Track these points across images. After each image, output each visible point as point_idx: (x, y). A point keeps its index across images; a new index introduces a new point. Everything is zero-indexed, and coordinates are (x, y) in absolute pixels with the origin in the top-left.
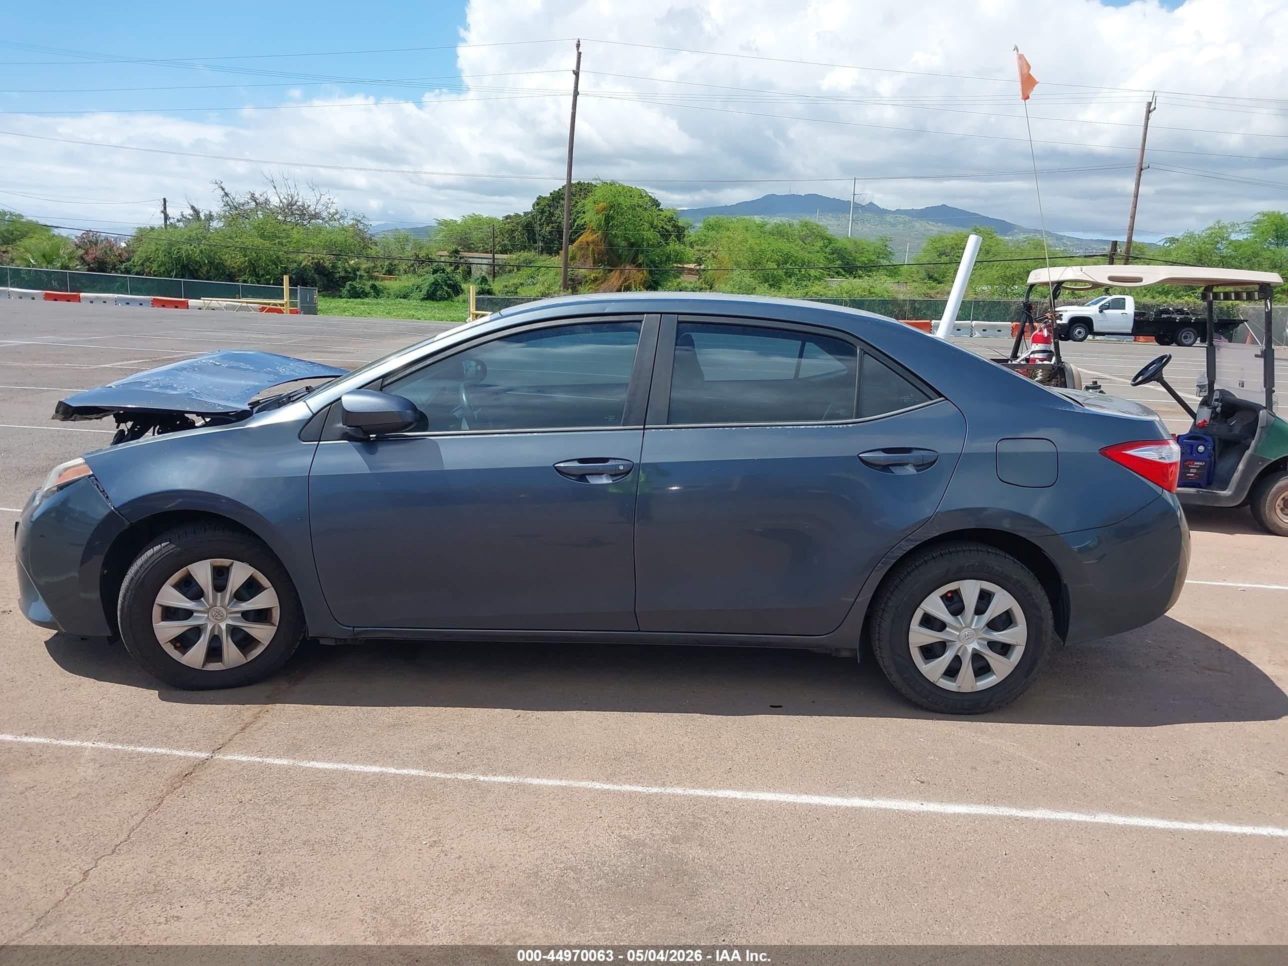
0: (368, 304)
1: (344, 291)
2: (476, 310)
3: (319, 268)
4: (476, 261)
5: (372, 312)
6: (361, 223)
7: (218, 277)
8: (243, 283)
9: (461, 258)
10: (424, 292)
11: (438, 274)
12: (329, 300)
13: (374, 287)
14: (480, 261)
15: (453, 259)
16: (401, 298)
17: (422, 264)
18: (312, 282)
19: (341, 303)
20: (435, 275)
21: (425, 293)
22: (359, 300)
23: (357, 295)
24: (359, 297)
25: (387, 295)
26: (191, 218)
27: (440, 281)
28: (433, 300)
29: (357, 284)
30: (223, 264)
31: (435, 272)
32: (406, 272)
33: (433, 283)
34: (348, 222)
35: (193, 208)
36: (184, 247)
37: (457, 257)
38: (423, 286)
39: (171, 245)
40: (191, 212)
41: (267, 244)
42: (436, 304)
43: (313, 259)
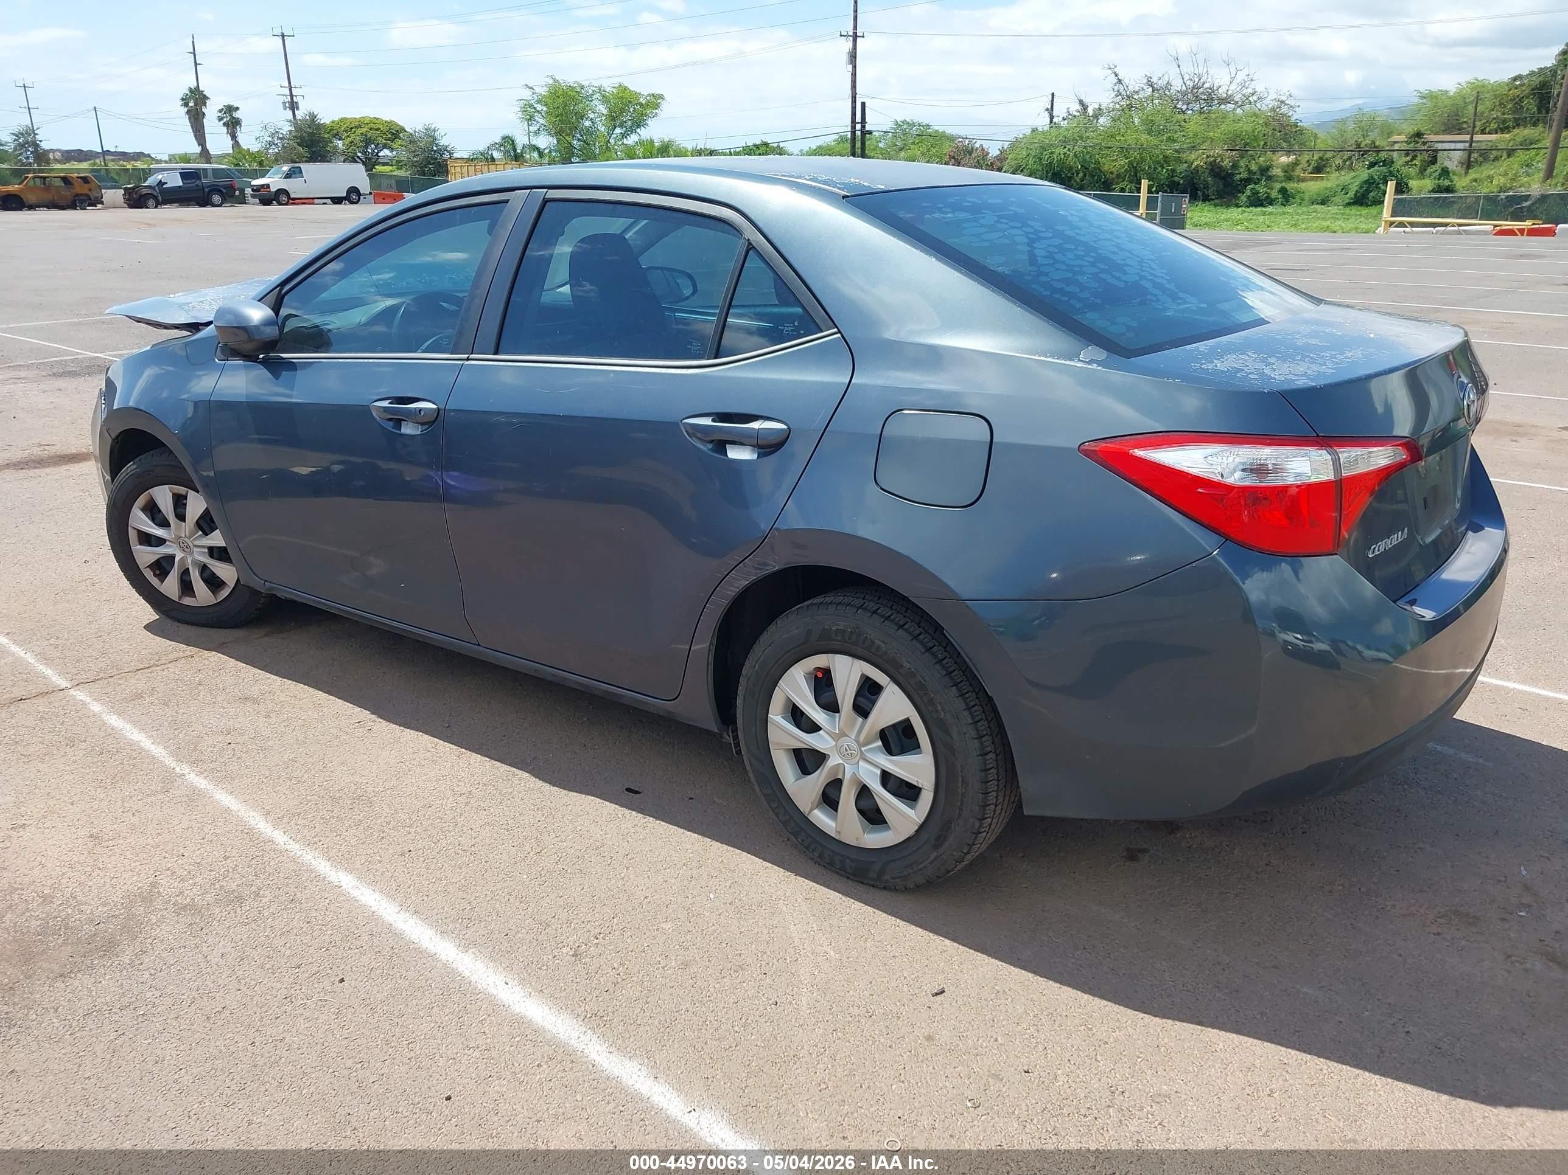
0: (1271, 214)
1: (1243, 198)
2: (1392, 216)
3: (1216, 169)
4: (1447, 146)
5: (1272, 224)
6: (1286, 104)
7: (1092, 185)
8: (1120, 192)
9: (1424, 143)
10: (1351, 194)
11: (1376, 168)
12: (1220, 210)
13: (1283, 191)
14: (1452, 146)
15: (1412, 145)
16: (1317, 204)
17: (1363, 155)
18: (1204, 188)
19: (1234, 213)
20: (1372, 170)
21: (1353, 196)
22: (1259, 209)
23: (1260, 202)
24: (1262, 205)
25: (1299, 201)
26: (1078, 114)
27: (1376, 177)
28: (1361, 204)
29: (1261, 189)
30: (1099, 170)
31: (1372, 165)
32: (1339, 169)
33: (1366, 182)
34: (1265, 106)
35: (1081, 102)
36: (1057, 151)
37: (1418, 143)
38: (1350, 187)
39: (1043, 148)
40: (1079, 107)
41: (1153, 140)
42: (1364, 211)
43: (1208, 157)
